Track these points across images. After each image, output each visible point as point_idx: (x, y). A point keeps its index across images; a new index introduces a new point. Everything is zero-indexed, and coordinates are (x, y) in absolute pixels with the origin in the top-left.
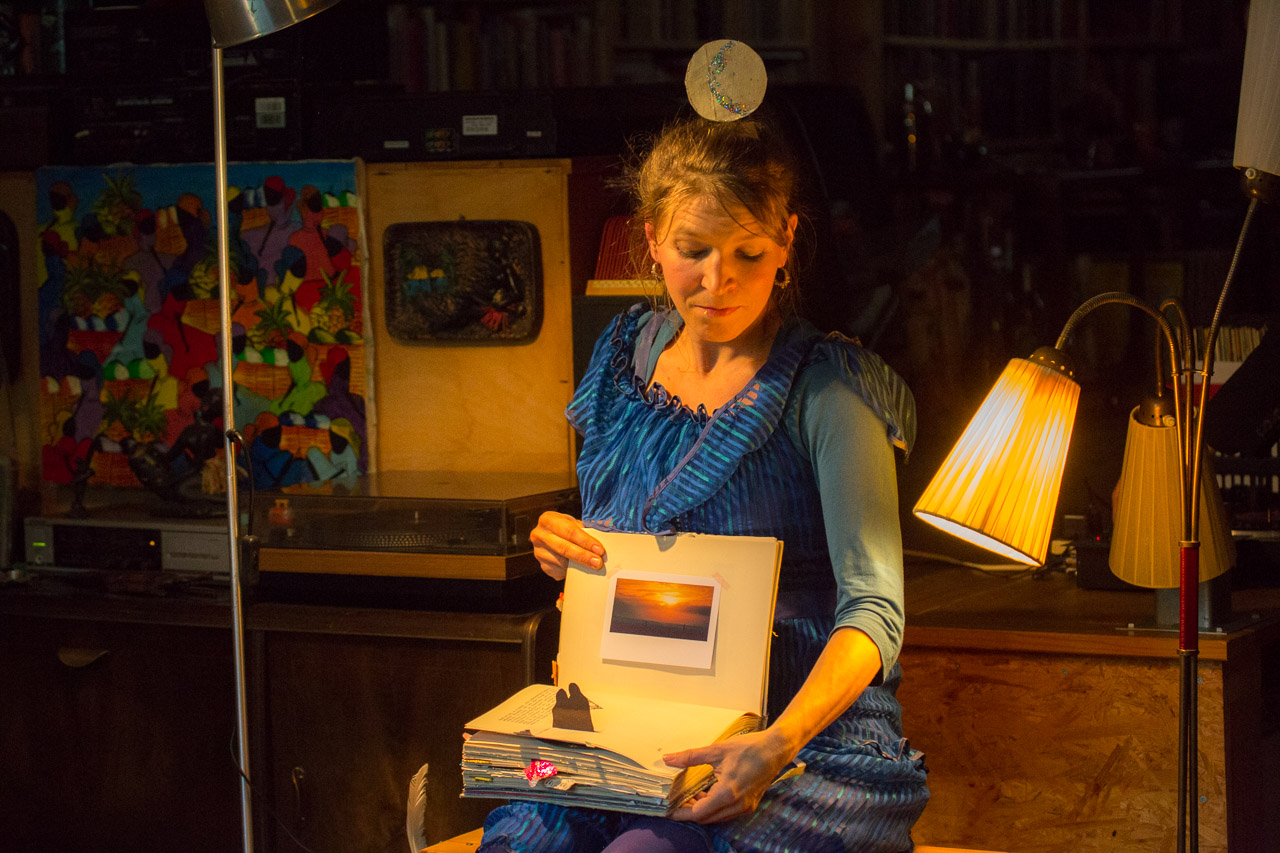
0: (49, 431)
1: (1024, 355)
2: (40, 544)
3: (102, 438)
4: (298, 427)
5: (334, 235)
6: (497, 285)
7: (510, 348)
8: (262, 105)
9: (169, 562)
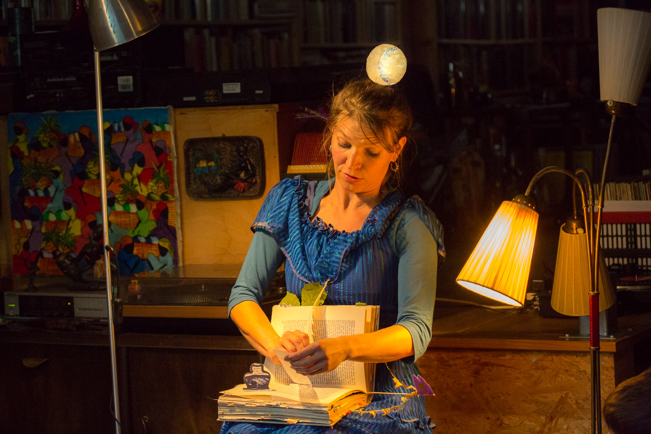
0: (16, 248)
1: (510, 199)
2: (12, 305)
3: (43, 251)
4: (142, 243)
5: (158, 145)
6: (242, 169)
7: (249, 201)
8: (121, 80)
9: (78, 313)
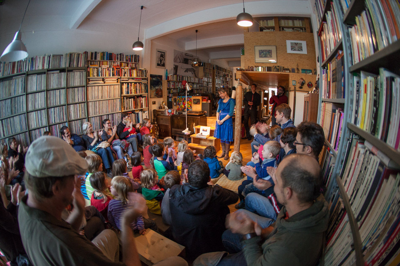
6: (198, 102)
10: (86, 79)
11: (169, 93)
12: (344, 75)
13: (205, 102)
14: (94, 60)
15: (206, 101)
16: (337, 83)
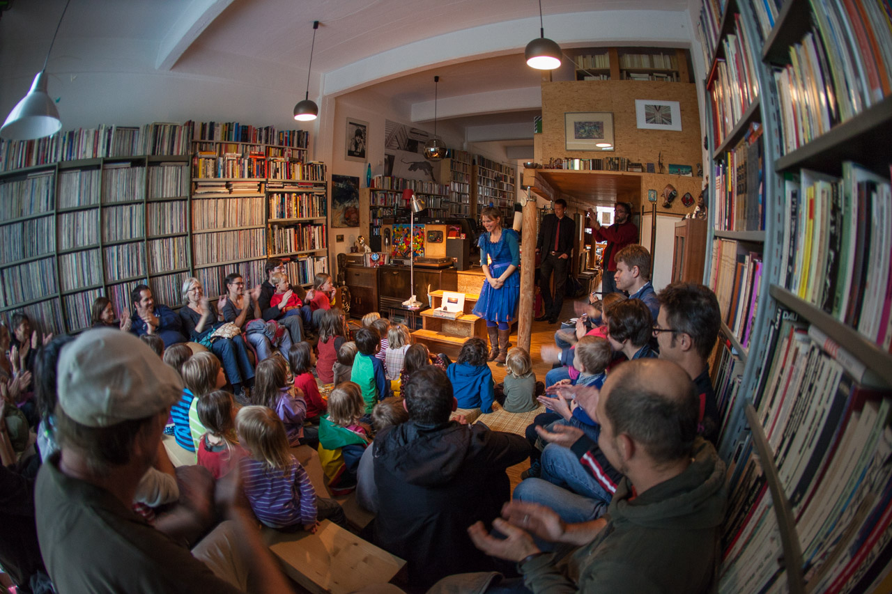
3: (398, 251)
6: (438, 237)
7: (440, 243)
10: (188, 184)
11: (374, 216)
12: (762, 179)
13: (454, 238)
14: (207, 140)
15: (457, 236)
16: (747, 195)
